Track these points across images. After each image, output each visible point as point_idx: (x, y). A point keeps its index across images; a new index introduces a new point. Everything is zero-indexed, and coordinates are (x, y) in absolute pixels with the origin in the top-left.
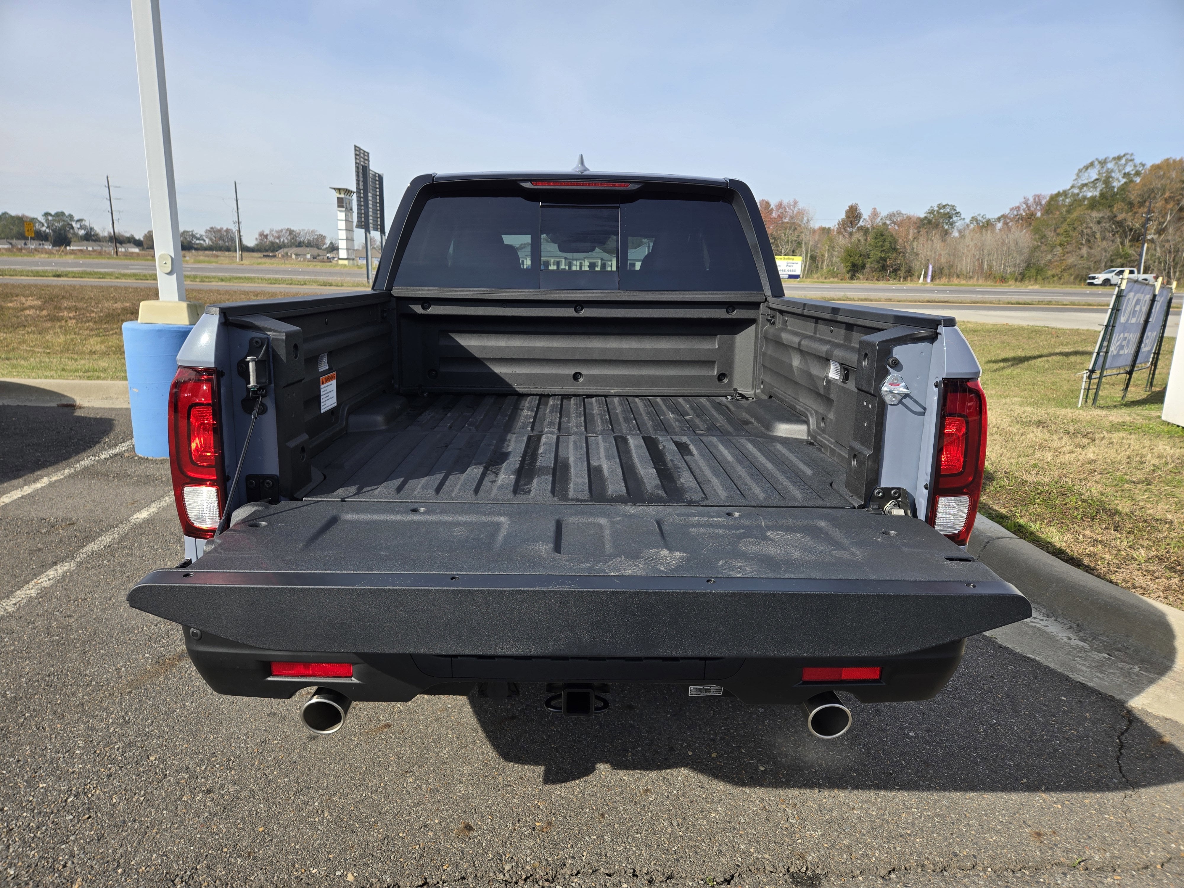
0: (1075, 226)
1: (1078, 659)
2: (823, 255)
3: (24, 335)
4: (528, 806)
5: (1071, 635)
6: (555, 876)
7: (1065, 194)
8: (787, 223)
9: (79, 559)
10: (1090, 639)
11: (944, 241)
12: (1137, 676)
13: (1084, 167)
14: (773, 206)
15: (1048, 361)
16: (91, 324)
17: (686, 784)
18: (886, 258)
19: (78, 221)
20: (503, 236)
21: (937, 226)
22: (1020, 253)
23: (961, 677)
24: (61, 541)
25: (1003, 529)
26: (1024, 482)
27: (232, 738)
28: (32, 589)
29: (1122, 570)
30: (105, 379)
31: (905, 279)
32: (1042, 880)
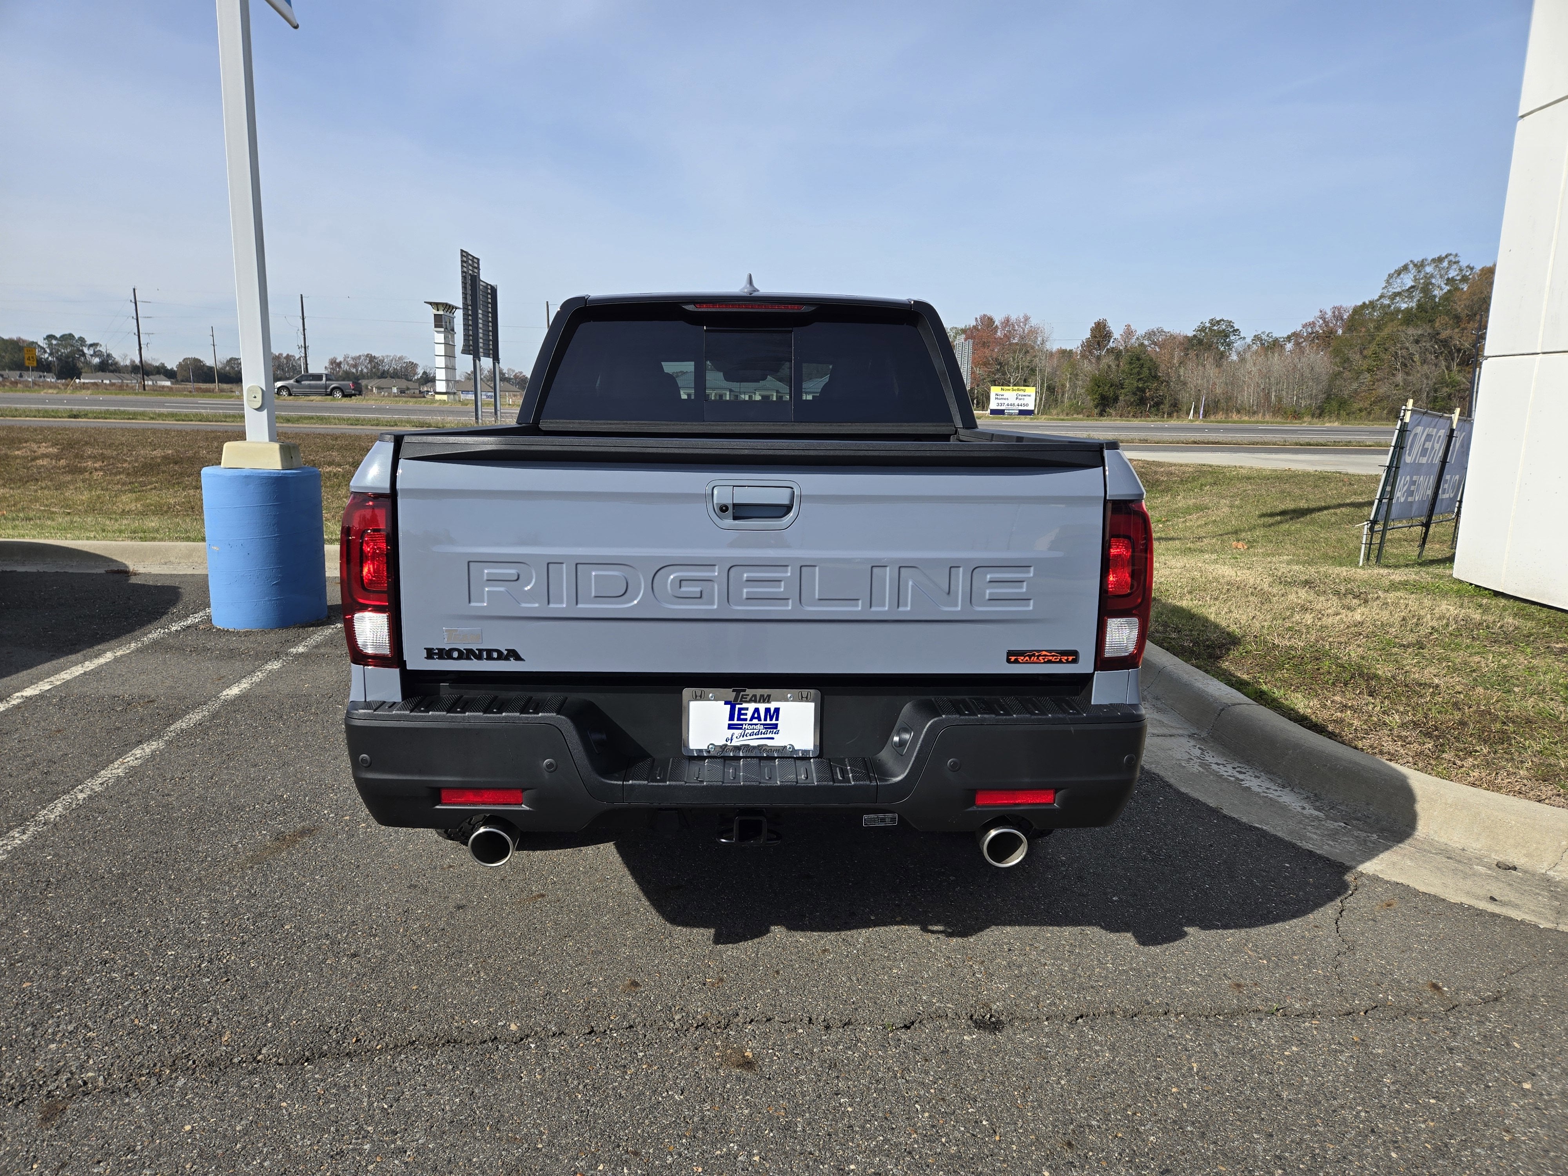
0: (1387, 345)
1: (1310, 828)
2: (1063, 386)
3: (36, 491)
4: (698, 965)
5: (1305, 805)
6: (728, 1025)
7: (1372, 305)
8: (1017, 344)
9: (167, 738)
10: (1326, 809)
11: (1219, 365)
12: (1374, 843)
13: (1396, 271)
14: (998, 321)
15: (1336, 514)
16: (123, 476)
17: (868, 944)
18: (1145, 389)
19: (91, 345)
20: (663, 363)
21: (1209, 347)
22: (1317, 380)
23: (1177, 846)
24: (142, 720)
25: (1242, 696)
26: (1275, 647)
27: (371, 908)
28: (118, 768)
29: (1369, 736)
30: (162, 540)
31: (1170, 415)
32: (1235, 1024)
